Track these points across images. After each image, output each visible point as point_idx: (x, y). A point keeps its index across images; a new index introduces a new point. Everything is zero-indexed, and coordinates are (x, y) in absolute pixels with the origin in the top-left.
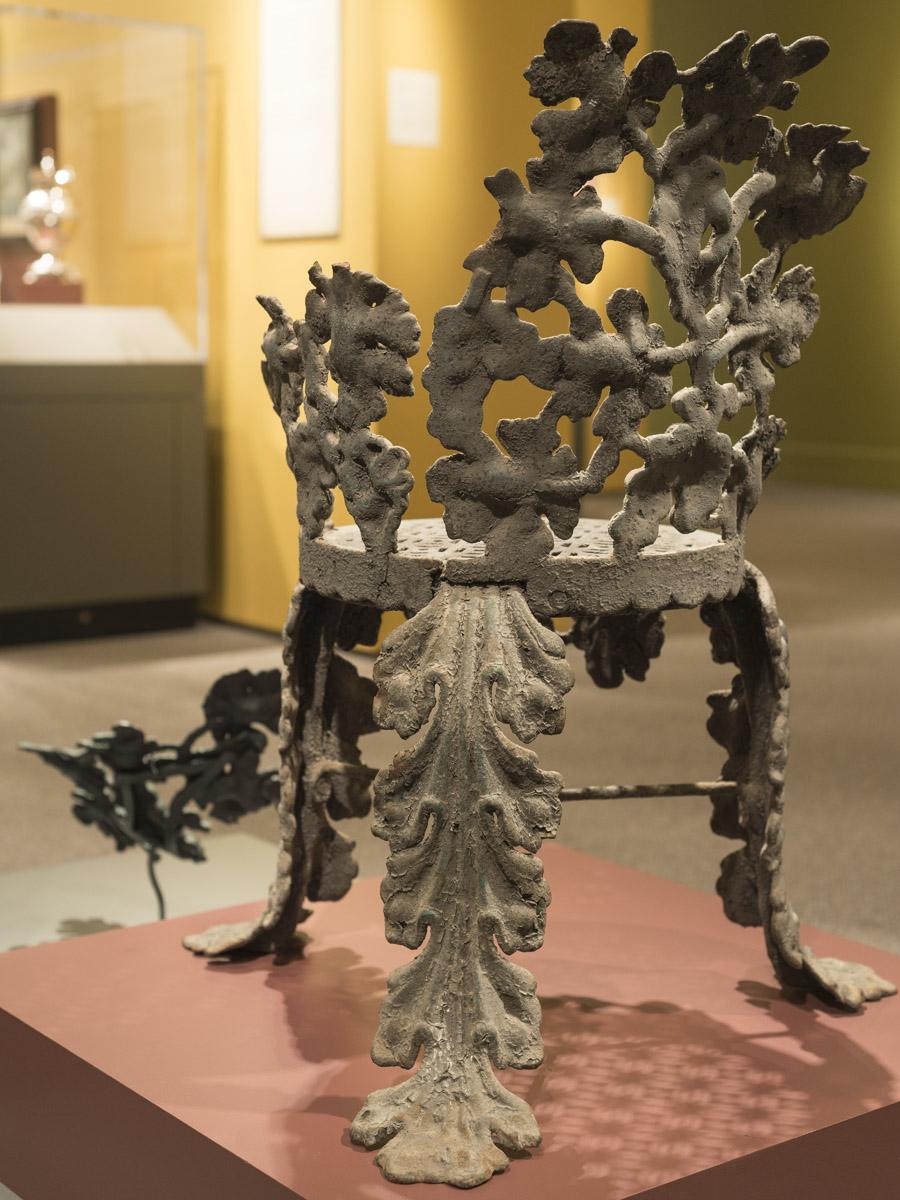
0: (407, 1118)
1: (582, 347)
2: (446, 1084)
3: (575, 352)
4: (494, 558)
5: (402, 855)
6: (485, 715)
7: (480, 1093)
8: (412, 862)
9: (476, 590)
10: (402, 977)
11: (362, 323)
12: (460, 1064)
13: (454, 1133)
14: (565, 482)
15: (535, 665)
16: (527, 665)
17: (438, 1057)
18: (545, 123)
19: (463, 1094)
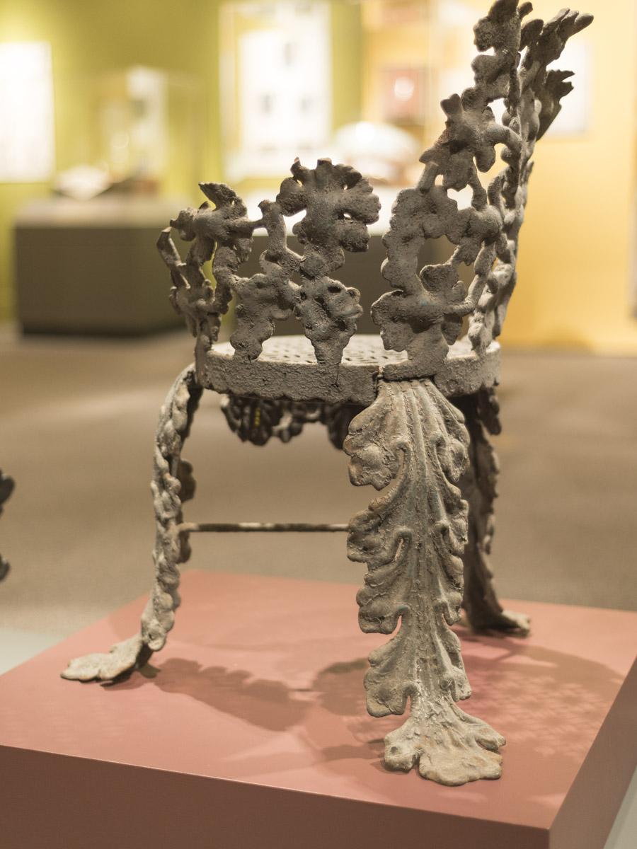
0: (423, 746)
1: (480, 214)
2: (434, 718)
3: (477, 217)
4: (417, 361)
5: (380, 570)
6: (436, 467)
7: (456, 719)
8: (388, 575)
9: (406, 384)
10: (385, 654)
11: (339, 201)
12: (438, 704)
13: (453, 749)
14: (461, 306)
15: (454, 431)
16: (449, 431)
17: (422, 702)
18: (481, 64)
19: (448, 722)
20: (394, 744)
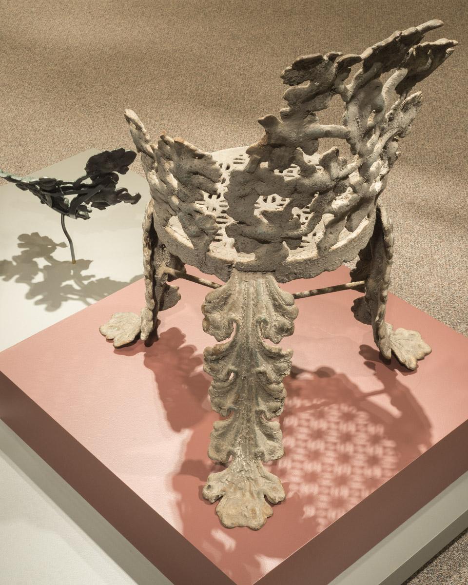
0: (227, 489)
1: (306, 182)
2: (243, 473)
3: (303, 184)
4: (259, 263)
5: (219, 384)
6: (258, 338)
7: (258, 476)
8: (223, 388)
9: (251, 275)
10: (220, 427)
11: (191, 167)
12: (248, 464)
13: (248, 494)
14: (296, 233)
15: (281, 311)
16: (276, 311)
17: (238, 461)
18: (291, 96)
19: (251, 478)
20: (211, 483)
